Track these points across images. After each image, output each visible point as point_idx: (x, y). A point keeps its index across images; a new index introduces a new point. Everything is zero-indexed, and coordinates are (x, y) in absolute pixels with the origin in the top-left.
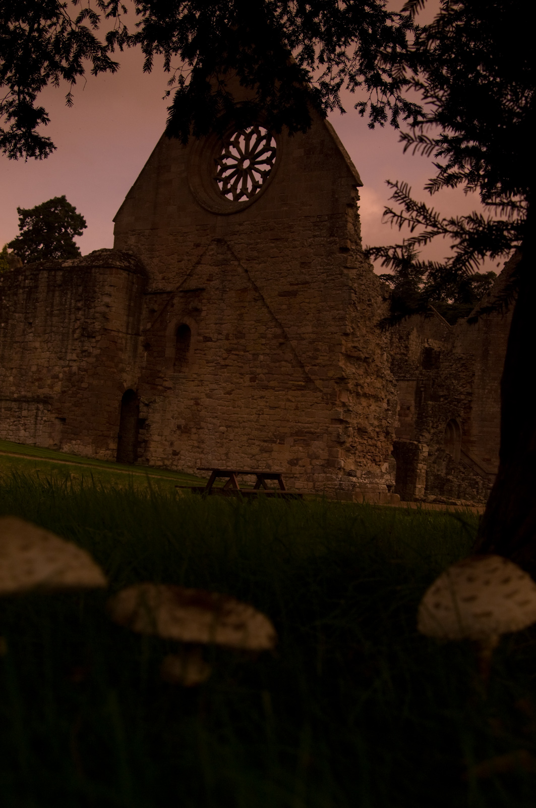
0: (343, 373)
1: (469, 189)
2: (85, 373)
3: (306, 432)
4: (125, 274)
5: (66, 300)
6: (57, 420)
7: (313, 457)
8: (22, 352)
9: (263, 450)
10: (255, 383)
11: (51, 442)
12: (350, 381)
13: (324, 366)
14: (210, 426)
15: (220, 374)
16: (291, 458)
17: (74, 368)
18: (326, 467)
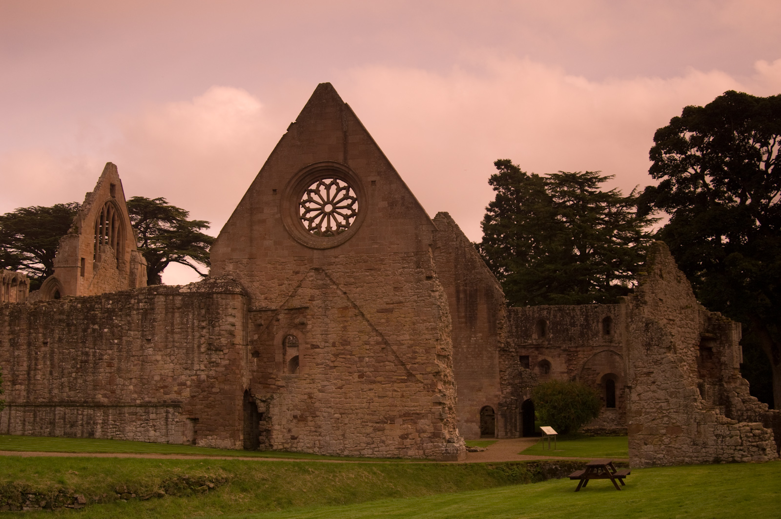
0: (437, 368)
2: (215, 380)
3: (412, 414)
4: (240, 297)
5: (187, 320)
6: (188, 420)
7: (420, 431)
9: (376, 430)
10: (364, 379)
11: (185, 439)
12: (442, 373)
13: (423, 364)
14: (324, 414)
15: (330, 373)
16: (402, 434)
17: (202, 376)
18: (433, 438)
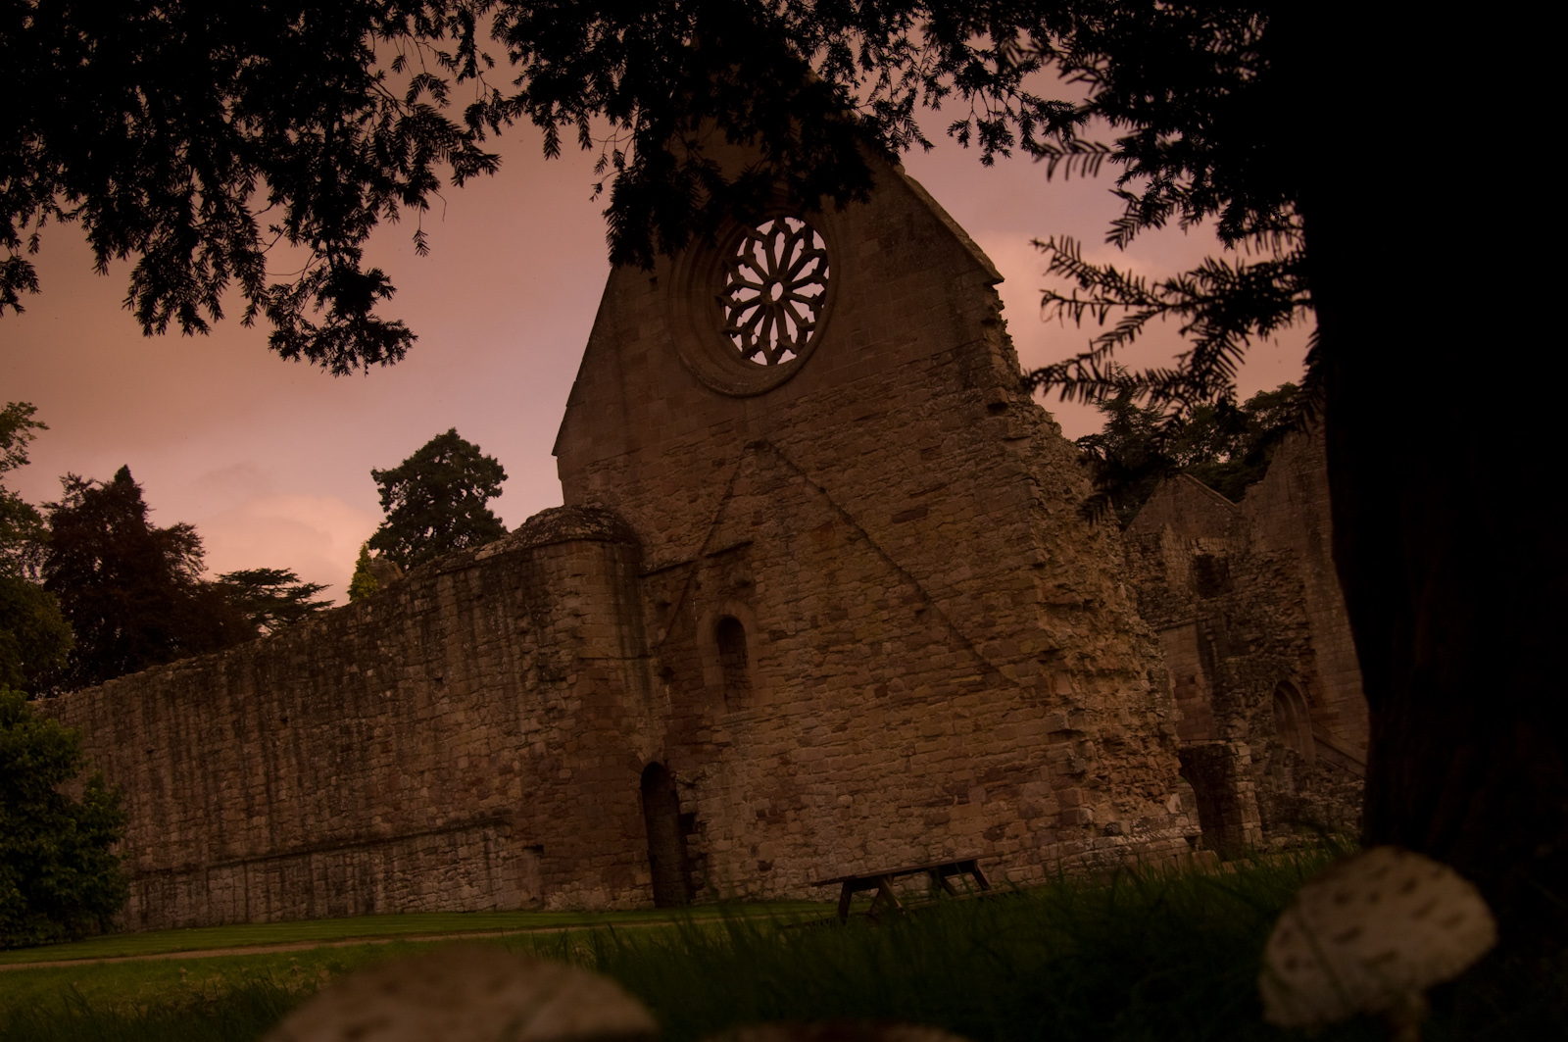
0: (1051, 641)
1: (1188, 221)
2: (561, 750)
3: (1006, 771)
4: (596, 548)
5: (496, 621)
6: (526, 851)
7: (1030, 814)
8: (436, 737)
9: (931, 823)
10: (887, 697)
11: (524, 896)
12: (1066, 652)
13: (1011, 636)
14: (818, 799)
15: (815, 695)
16: (989, 826)
17: (538, 746)
18: (1060, 829)
